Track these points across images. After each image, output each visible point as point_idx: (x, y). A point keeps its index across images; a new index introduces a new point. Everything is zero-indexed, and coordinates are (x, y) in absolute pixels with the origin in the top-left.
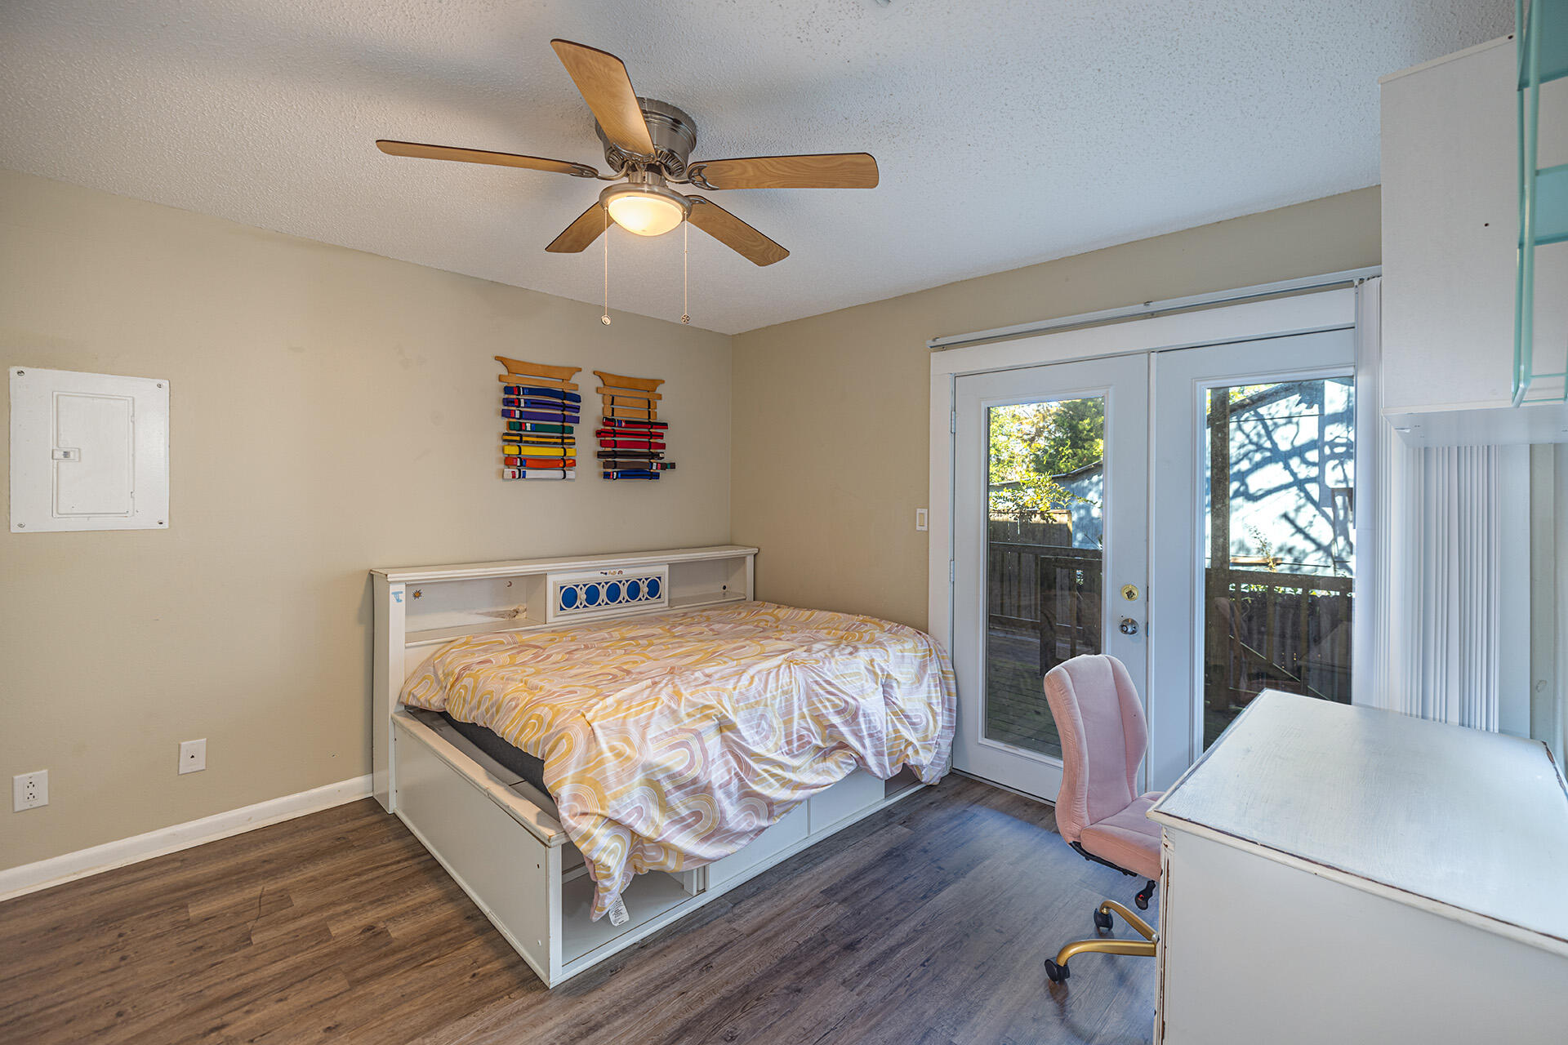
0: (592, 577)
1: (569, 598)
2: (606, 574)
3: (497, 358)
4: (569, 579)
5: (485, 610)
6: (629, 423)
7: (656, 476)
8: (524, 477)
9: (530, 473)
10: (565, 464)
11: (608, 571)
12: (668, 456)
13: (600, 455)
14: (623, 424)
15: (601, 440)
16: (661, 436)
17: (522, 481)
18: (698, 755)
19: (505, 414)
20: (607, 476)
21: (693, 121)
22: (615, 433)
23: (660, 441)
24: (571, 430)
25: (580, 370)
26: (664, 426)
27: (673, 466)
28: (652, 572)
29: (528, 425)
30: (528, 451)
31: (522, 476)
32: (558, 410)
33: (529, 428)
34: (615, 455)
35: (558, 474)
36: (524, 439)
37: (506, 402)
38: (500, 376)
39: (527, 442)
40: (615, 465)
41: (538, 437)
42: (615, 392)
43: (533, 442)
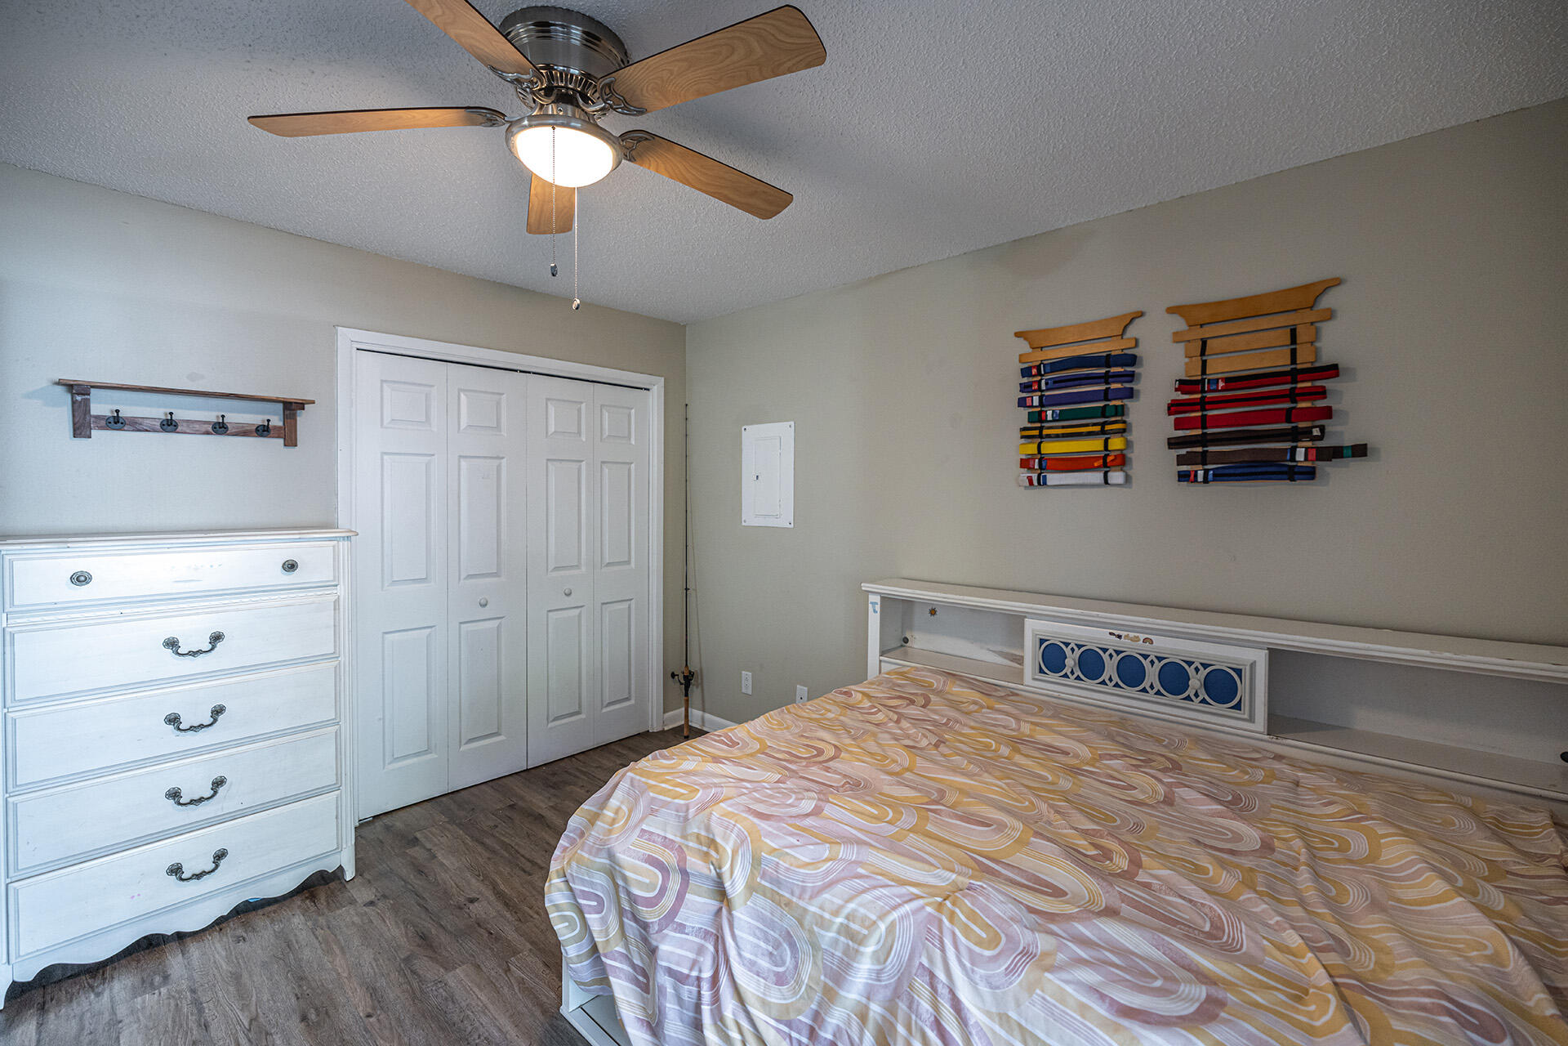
0: (1095, 636)
1: (1052, 657)
2: (1119, 637)
3: (1018, 335)
4: (1057, 631)
5: (999, 648)
6: (1232, 382)
7: (1310, 474)
8: (1045, 484)
9: (1053, 478)
10: (1109, 462)
11: (1123, 633)
12: (1342, 433)
13: (1173, 443)
14: (1221, 384)
15: (1176, 420)
16: (1322, 393)
17: (1042, 491)
18: (669, 901)
19: (1022, 403)
20: (1183, 477)
21: (528, 8)
22: (1203, 404)
23: (1320, 403)
24: (1120, 411)
25: (1141, 314)
26: (1333, 371)
27: (1360, 451)
28: (1224, 655)
29: (1049, 413)
30: (1051, 448)
31: (1042, 482)
32: (1097, 384)
33: (1050, 418)
34: (1203, 440)
35: (1096, 477)
36: (1045, 432)
37: (1025, 388)
38: (1020, 355)
39: (1049, 436)
40: (1203, 459)
41: (1063, 427)
42: (1207, 332)
43: (1057, 436)
